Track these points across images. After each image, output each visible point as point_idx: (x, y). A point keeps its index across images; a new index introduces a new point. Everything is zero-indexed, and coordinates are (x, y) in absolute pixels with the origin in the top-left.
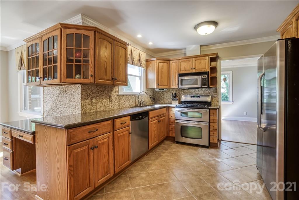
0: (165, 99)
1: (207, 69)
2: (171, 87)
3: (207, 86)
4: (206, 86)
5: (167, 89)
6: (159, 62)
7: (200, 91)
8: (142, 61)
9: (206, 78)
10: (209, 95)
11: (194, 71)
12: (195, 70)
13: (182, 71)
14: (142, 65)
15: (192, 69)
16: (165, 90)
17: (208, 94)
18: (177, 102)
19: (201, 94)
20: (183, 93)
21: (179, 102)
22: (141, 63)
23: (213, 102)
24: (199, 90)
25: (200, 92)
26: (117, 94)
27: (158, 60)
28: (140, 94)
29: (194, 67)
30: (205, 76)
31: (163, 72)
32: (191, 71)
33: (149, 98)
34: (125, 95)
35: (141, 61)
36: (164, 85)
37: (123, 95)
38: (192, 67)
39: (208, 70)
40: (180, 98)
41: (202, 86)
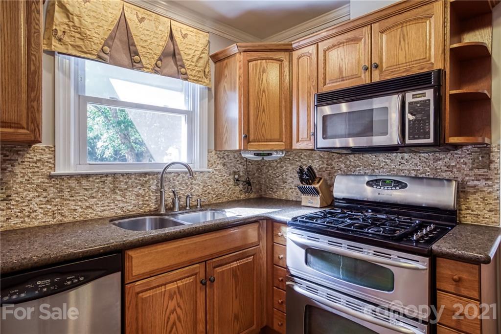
0: (287, 187)
1: (433, 60)
2: (296, 146)
3: (431, 140)
4: (429, 138)
5: (282, 151)
6: (249, 58)
7: (407, 161)
8: (184, 57)
9: (426, 103)
10: (449, 180)
11: (376, 78)
12: (381, 72)
13: (332, 81)
14: (183, 70)
15: (366, 69)
16: (275, 155)
17: (445, 175)
18: (316, 201)
19: (413, 174)
20: (343, 166)
21: (322, 200)
22: (179, 63)
23: (468, 209)
24: (406, 156)
25: (409, 163)
26: (45, 170)
27: (245, 51)
28: (168, 170)
29: (375, 60)
30: (424, 95)
31: (264, 91)
32: (365, 79)
33: (232, 182)
34: (97, 174)
35: (177, 57)
36: (268, 137)
37: (87, 176)
38: (368, 64)
39: (439, 66)
40: (329, 187)
41: (408, 141)
